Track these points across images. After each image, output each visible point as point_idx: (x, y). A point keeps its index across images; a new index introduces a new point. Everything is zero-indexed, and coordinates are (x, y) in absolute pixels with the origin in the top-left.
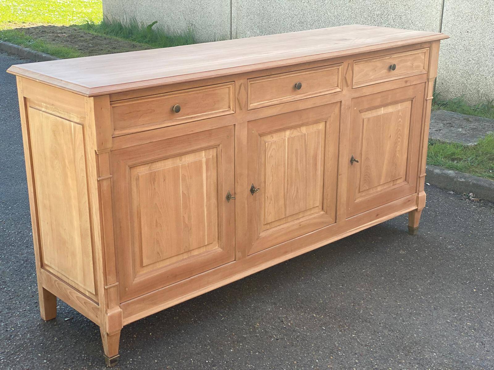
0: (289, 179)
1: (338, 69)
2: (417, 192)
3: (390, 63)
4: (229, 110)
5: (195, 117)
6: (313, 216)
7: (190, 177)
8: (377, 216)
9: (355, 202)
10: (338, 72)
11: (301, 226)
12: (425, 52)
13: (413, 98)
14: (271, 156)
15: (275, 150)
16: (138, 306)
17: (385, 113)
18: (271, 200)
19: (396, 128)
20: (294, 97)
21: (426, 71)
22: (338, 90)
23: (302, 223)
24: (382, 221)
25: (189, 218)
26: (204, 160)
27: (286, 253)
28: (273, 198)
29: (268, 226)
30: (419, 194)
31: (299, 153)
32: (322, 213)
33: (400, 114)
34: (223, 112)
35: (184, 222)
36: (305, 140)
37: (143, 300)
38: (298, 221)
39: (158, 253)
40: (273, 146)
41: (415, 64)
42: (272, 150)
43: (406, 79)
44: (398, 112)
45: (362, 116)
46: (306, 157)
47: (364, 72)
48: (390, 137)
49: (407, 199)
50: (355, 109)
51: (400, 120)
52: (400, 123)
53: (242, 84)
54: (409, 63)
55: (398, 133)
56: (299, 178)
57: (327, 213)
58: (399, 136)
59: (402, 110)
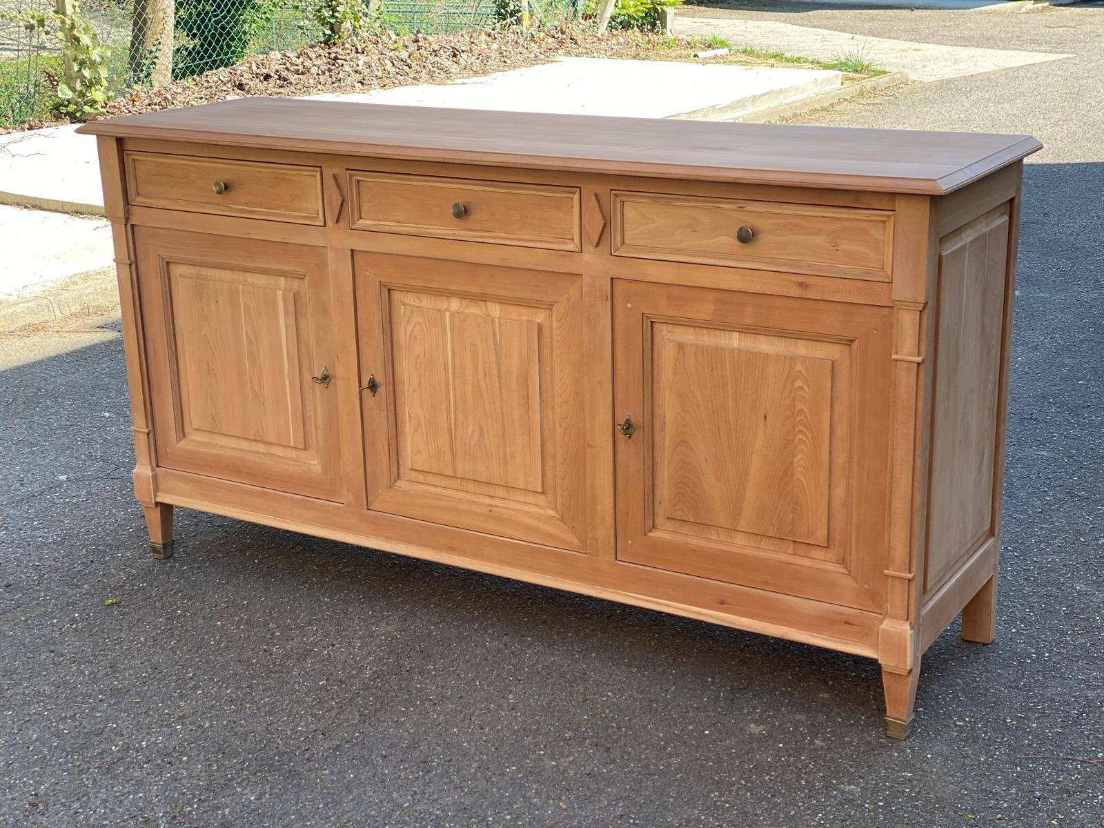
0: (459, 399)
1: (572, 198)
2: (884, 613)
3: (741, 222)
4: (316, 217)
5: (254, 212)
6: (527, 508)
7: (257, 314)
8: (722, 604)
9: (650, 534)
10: (573, 207)
11: (492, 515)
12: (884, 222)
13: (852, 341)
14: (412, 335)
15: (422, 327)
17: (743, 348)
18: (419, 424)
19: (788, 402)
20: (455, 232)
21: (888, 277)
22: (570, 247)
23: (494, 509)
24: (734, 624)
25: (261, 383)
26: (280, 295)
27: (451, 549)
28: (423, 425)
29: (420, 477)
30: (884, 621)
31: (480, 355)
32: (552, 513)
33: (799, 367)
34: (304, 217)
35: (252, 387)
36: (494, 335)
38: (488, 501)
39: (212, 418)
40: (417, 318)
41: (844, 246)
42: (414, 323)
43: (801, 279)
44: (793, 359)
45: (664, 333)
46: (499, 371)
47: (654, 225)
48: (766, 417)
49: (841, 614)
50: (629, 305)
51: (799, 383)
52: (801, 393)
53: (334, 176)
54: (820, 240)
55: (795, 419)
56: (485, 409)
57: (562, 519)
58: (801, 428)
59: (805, 358)
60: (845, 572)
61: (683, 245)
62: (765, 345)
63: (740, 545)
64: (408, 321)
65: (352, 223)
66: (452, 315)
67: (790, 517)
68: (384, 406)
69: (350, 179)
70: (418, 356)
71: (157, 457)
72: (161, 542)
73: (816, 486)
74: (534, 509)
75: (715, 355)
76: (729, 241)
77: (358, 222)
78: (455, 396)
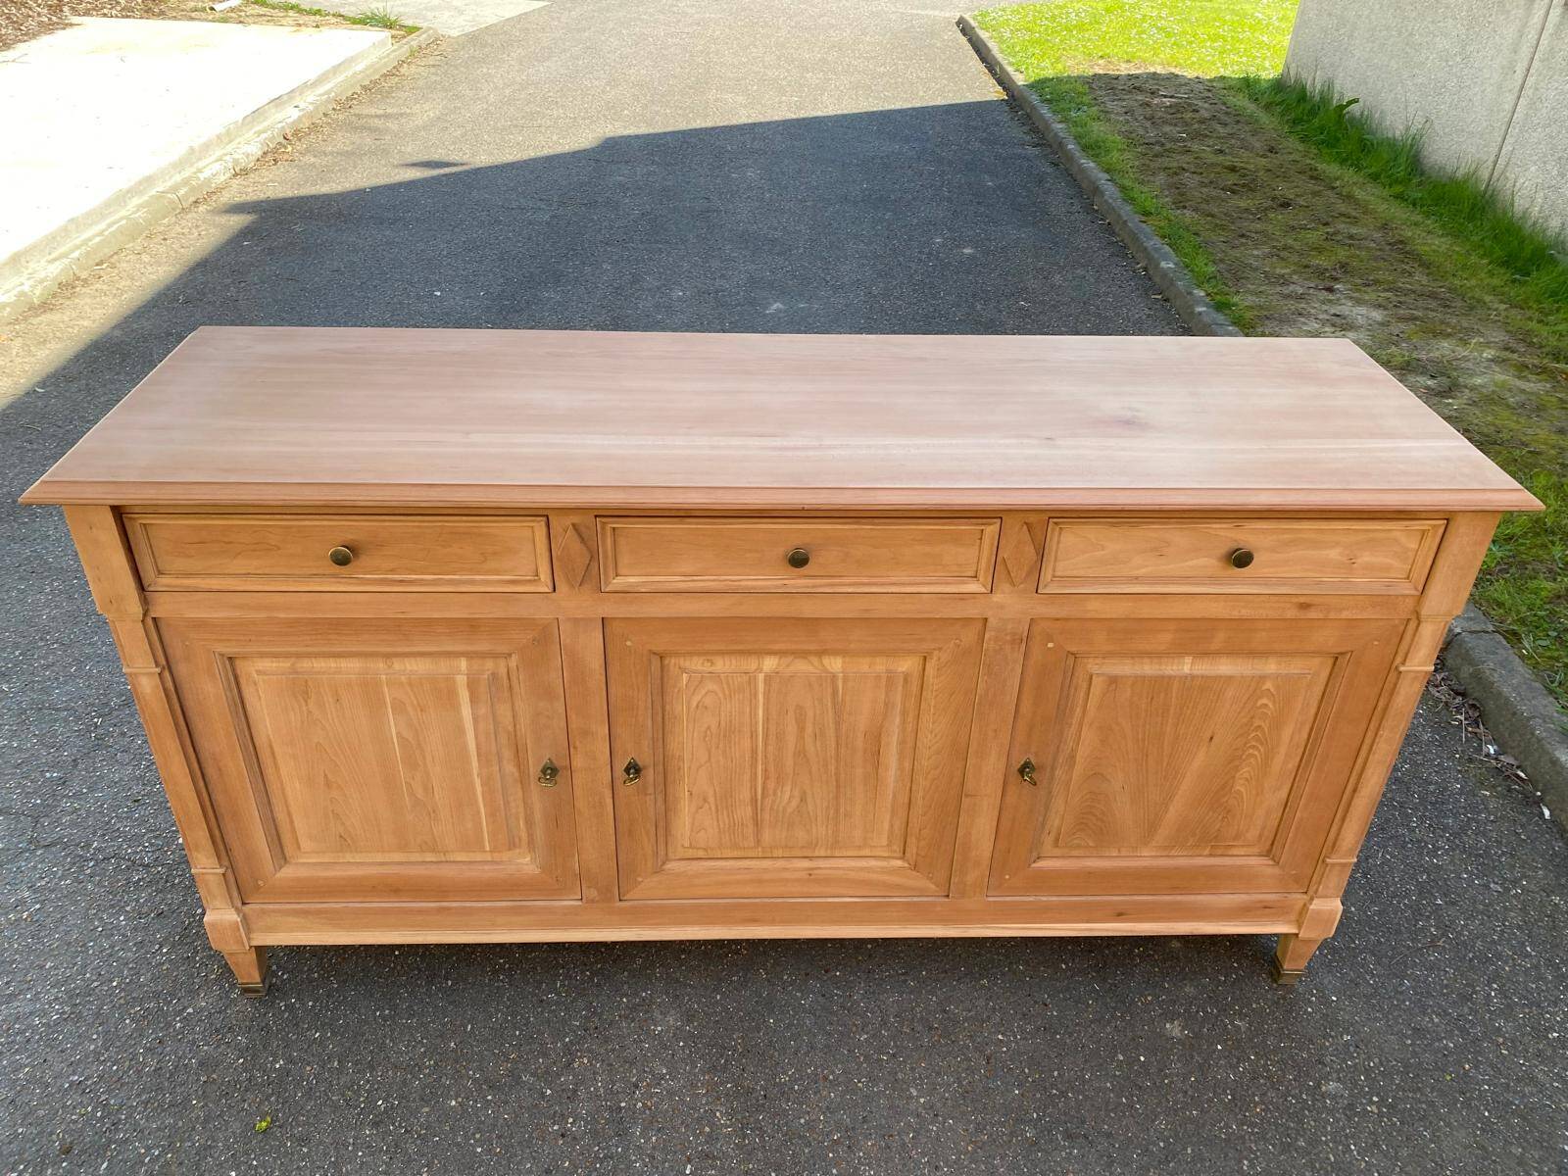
0: (771, 768)
1: (982, 530)
2: (1311, 892)
3: (1235, 541)
7: (419, 709)
8: (1120, 915)
9: (1034, 865)
10: (981, 539)
11: (812, 877)
12: (1424, 531)
13: (1342, 654)
14: (701, 704)
15: (716, 694)
16: (290, 919)
17: (1195, 672)
18: (705, 800)
19: (1245, 720)
20: (786, 582)
21: (1416, 589)
22: (973, 587)
23: (816, 872)
24: (1135, 931)
25: (428, 789)
26: (461, 680)
27: (755, 923)
28: (711, 800)
30: (1314, 902)
31: (810, 714)
32: (899, 863)
33: (1268, 685)
34: (512, 582)
35: (412, 794)
36: (835, 693)
37: (306, 913)
38: (806, 864)
39: (341, 836)
40: (710, 686)
41: (1366, 558)
42: (703, 692)
43: (1302, 600)
44: (1263, 678)
45: (1089, 666)
46: (837, 730)
47: (1103, 552)
48: (1212, 738)
49: (1261, 902)
50: (1050, 645)
51: (1264, 701)
52: (1265, 711)
53: (574, 525)
54: (1334, 554)
55: (1249, 735)
56: (810, 773)
57: (915, 867)
58: (1254, 743)
59: (1278, 676)
60: (1271, 862)
61: (1142, 572)
62: (1225, 667)
63: (1147, 858)
64: (695, 690)
65: (605, 583)
66: (768, 679)
67: (1217, 827)
68: (651, 790)
69: (603, 528)
70: (709, 728)
71: (241, 890)
72: (259, 980)
73: (1257, 794)
74: (873, 863)
75: (1162, 683)
76: (1208, 562)
77: (615, 581)
78: (766, 763)
